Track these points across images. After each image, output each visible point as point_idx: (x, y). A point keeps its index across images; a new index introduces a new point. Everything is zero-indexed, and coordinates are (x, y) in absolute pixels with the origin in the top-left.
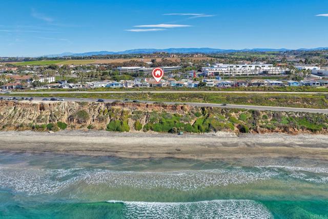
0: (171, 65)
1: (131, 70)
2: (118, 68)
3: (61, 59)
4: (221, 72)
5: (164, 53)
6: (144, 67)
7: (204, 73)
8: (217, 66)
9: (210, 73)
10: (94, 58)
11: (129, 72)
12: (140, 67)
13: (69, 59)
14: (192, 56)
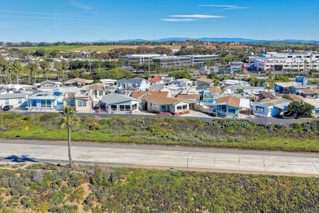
0: (204, 53)
1: (145, 58)
2: (127, 56)
3: (81, 44)
4: (285, 66)
5: (198, 41)
6: (165, 55)
7: (253, 65)
8: (270, 55)
9: (267, 66)
10: (118, 44)
11: (142, 61)
12: (159, 55)
13: (89, 45)
14: (229, 43)
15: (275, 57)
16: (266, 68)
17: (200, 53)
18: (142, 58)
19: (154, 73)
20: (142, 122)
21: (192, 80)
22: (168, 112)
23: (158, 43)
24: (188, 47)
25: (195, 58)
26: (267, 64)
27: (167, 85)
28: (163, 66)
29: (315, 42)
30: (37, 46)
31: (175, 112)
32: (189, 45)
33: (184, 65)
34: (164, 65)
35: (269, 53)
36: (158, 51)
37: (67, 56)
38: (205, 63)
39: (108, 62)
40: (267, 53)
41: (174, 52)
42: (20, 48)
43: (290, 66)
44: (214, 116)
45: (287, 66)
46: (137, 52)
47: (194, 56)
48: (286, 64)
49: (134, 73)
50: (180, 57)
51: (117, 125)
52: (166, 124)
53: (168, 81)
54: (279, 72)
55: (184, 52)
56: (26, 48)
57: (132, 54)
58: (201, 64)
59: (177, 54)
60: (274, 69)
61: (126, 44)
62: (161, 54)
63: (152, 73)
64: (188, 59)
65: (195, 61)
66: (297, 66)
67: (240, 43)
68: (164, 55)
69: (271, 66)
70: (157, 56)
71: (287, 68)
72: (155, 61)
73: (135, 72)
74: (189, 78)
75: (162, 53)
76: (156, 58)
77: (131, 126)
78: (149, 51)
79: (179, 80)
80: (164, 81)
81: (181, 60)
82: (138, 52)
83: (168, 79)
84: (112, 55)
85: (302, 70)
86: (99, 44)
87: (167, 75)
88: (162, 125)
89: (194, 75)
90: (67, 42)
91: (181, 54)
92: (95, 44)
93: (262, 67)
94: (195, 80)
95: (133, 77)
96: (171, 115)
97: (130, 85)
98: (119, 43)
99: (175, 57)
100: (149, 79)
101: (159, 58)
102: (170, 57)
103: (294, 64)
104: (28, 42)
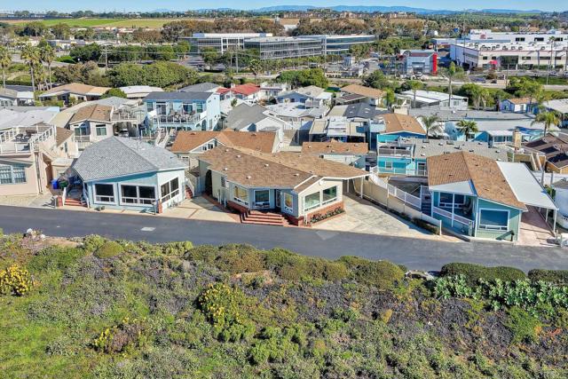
0: (345, 31)
1: (230, 41)
2: (196, 36)
3: (120, 16)
4: (523, 58)
5: (328, 10)
6: (271, 35)
7: (448, 56)
8: (479, 36)
9: (485, 58)
10: (185, 16)
11: (225, 47)
12: (258, 35)
13: (134, 16)
14: (386, 15)
15: (490, 40)
16: (481, 63)
17: (337, 32)
18: (225, 41)
19: (247, 71)
20: (180, 269)
21: (329, 89)
22: (277, 210)
23: (258, 15)
24: (312, 21)
25: (329, 41)
26: (485, 54)
27: (274, 102)
28: (265, 58)
29: (543, 14)
30: (42, 18)
31: (300, 215)
32: (313, 17)
33: (308, 54)
34: (268, 55)
35: (476, 31)
36: (256, 26)
37: (83, 35)
38: (350, 51)
39: (154, 49)
40: (472, 31)
41: (286, 29)
42: (11, 23)
43: (534, 58)
44: (432, 231)
45: (529, 58)
46: (215, 29)
47: (328, 37)
48: (525, 55)
49: (206, 71)
50: (299, 39)
51: (90, 276)
52: (267, 278)
53: (276, 91)
54: (510, 72)
55: (307, 29)
56: (22, 21)
57: (206, 32)
58: (341, 52)
59: (293, 33)
60: (498, 64)
61: (200, 16)
62: (261, 32)
63: (242, 71)
64: (316, 43)
65: (329, 47)
66: (548, 58)
67: (409, 14)
68: (268, 35)
69: (494, 58)
70: (254, 37)
71: (529, 62)
72: (249, 46)
73: (208, 68)
74: (323, 85)
75: (265, 31)
76: (252, 40)
77: (140, 285)
78: (238, 28)
79: (301, 91)
80: (267, 91)
81: (300, 44)
82: (218, 29)
83: (275, 86)
84: (168, 34)
85: (561, 67)
86: (152, 16)
87: (274, 76)
88: (254, 285)
89: (330, 77)
90: (96, 11)
91: (302, 34)
92: (144, 16)
93: (471, 60)
94: (336, 90)
95: (198, 82)
96: (285, 223)
97: (178, 107)
98: (188, 14)
99: (290, 39)
100: (233, 86)
101: (257, 40)
102: (280, 39)
103: (542, 54)
104: (27, 12)
